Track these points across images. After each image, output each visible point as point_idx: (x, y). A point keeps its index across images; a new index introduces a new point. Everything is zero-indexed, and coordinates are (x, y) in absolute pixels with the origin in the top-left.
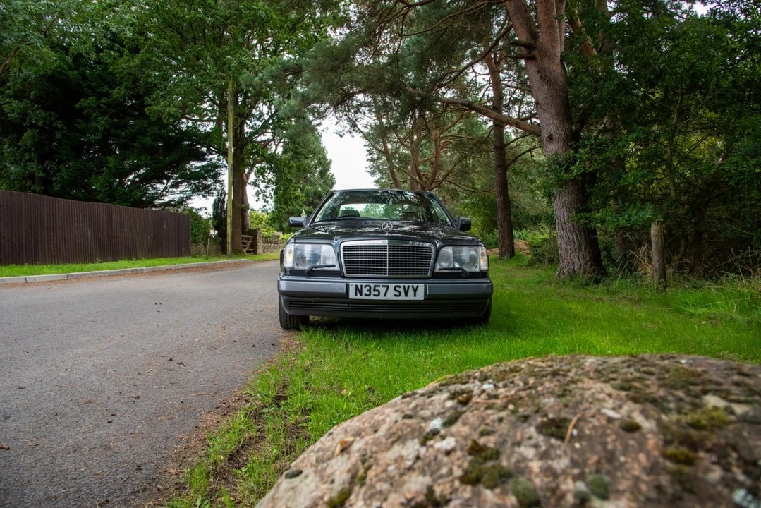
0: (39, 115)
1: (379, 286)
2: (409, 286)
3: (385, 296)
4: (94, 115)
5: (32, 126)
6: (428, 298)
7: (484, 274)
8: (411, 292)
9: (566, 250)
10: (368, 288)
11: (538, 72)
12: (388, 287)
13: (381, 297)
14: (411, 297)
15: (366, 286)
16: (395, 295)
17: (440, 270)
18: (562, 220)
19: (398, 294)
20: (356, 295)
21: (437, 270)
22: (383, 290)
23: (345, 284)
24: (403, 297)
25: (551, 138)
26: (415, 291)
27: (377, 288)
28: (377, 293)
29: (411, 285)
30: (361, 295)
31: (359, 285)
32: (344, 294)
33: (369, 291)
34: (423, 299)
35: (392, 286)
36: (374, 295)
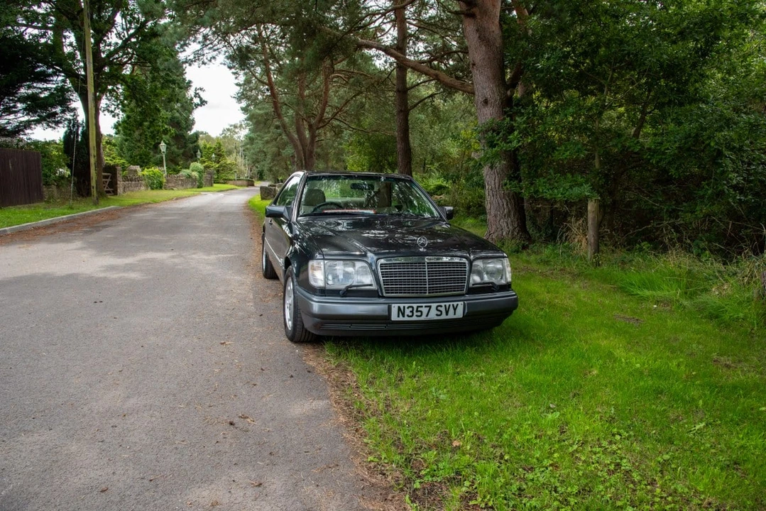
1: (422, 307)
2: (450, 305)
3: (427, 316)
6: (466, 316)
7: (507, 287)
8: (451, 309)
9: (496, 216)
10: (411, 309)
11: (477, 31)
12: (430, 307)
14: (451, 315)
15: (408, 308)
16: (437, 315)
17: (473, 285)
18: (493, 186)
19: (439, 313)
20: (398, 316)
21: (471, 285)
22: (425, 310)
23: (386, 306)
24: (444, 317)
25: (486, 102)
26: (455, 309)
27: (419, 309)
28: (419, 314)
29: (451, 303)
30: (404, 316)
31: (402, 306)
32: (386, 316)
33: (412, 312)
34: (461, 316)
35: (434, 306)
36: (417, 316)
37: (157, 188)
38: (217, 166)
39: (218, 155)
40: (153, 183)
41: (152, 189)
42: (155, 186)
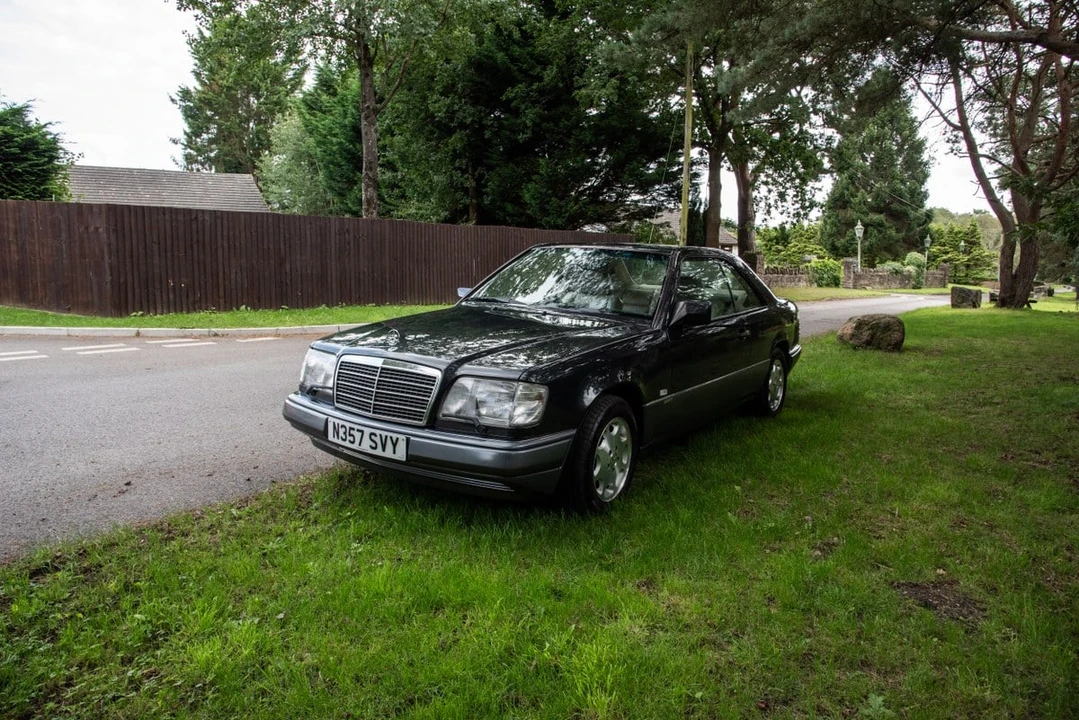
0: (467, 112)
1: (353, 429)
3: (360, 445)
4: (523, 107)
5: (462, 126)
6: (411, 459)
8: (389, 445)
10: (344, 430)
12: (363, 431)
13: (355, 446)
14: (388, 453)
15: (342, 426)
16: (371, 447)
17: (444, 415)
19: (374, 445)
20: (335, 437)
21: (440, 415)
22: (358, 435)
23: (325, 418)
24: (379, 452)
27: (352, 432)
28: (351, 439)
29: (389, 434)
30: (339, 438)
31: (336, 422)
32: (322, 431)
33: (345, 433)
34: (404, 459)
35: (367, 431)
36: (350, 441)
37: (828, 285)
38: (966, 258)
39: (971, 243)
40: (822, 279)
41: (820, 286)
42: (824, 282)
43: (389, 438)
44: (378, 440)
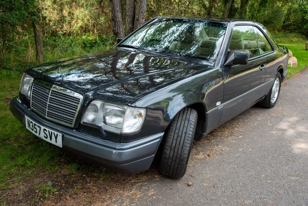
3: (40, 134)
12: (40, 128)
13: (37, 135)
14: (53, 142)
15: (31, 122)
16: (44, 136)
17: (84, 123)
20: (28, 127)
24: (48, 140)
26: (56, 138)
28: (36, 130)
29: (53, 132)
31: (29, 119)
34: (61, 147)
43: (53, 134)
44: (47, 133)
